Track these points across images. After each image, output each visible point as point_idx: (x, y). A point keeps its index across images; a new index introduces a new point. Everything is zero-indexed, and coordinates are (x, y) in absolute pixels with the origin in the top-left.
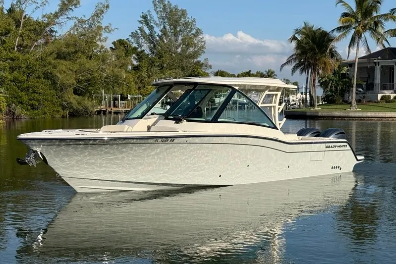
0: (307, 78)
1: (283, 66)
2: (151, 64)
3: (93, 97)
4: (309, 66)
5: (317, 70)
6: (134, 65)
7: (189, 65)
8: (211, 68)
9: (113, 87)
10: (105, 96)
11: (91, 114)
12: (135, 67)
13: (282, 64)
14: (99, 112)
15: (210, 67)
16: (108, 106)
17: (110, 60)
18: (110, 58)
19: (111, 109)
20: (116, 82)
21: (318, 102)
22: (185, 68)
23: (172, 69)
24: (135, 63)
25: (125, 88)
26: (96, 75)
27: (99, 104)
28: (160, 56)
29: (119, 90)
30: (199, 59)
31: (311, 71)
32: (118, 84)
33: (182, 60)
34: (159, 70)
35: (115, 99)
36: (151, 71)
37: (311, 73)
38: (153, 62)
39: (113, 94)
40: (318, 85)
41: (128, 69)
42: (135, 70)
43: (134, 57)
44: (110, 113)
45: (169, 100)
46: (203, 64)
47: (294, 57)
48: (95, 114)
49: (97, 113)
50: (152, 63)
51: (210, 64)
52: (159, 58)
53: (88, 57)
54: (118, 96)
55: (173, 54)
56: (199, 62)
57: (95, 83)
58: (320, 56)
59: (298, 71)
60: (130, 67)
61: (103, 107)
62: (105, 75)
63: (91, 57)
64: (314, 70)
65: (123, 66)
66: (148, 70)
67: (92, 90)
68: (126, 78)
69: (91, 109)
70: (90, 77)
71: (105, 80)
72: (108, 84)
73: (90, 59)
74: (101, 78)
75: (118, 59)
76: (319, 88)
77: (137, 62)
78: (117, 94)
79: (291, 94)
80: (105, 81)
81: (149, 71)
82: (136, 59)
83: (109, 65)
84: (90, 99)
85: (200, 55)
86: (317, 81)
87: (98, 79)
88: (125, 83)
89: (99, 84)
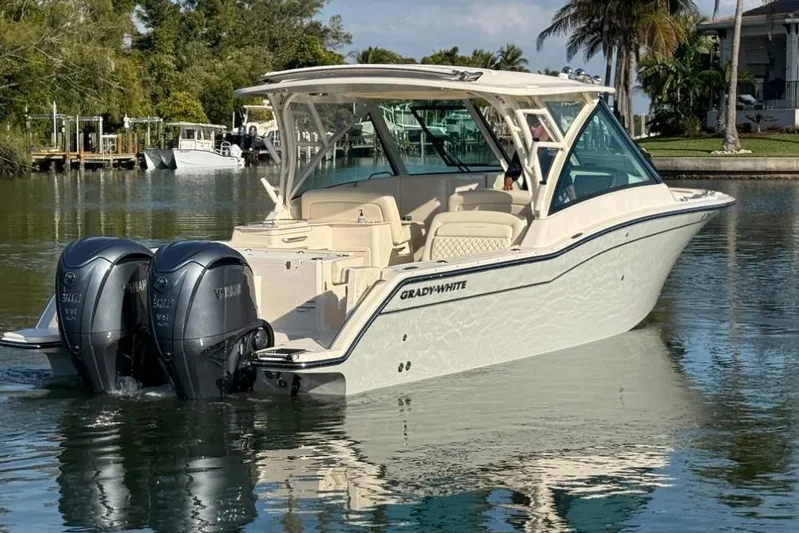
0: (609, 69)
1: (542, 36)
2: (185, 32)
3: (28, 124)
4: (613, 31)
5: (633, 46)
6: (139, 34)
7: (289, 35)
8: (349, 42)
9: (82, 95)
10: (60, 122)
11: (20, 171)
12: (140, 41)
13: (539, 33)
14: (44, 165)
15: (348, 39)
16: (68, 148)
17: (73, 21)
18: (72, 16)
19: (79, 157)
20: (90, 81)
21: (638, 132)
22: (280, 42)
23: (242, 46)
24: (143, 29)
25: (114, 99)
26: (33, 62)
27: (44, 144)
28: (212, 10)
29: (99, 104)
30: (316, 18)
31: (619, 50)
32: (96, 88)
33: (270, 22)
34: (209, 47)
35: (89, 129)
36: (185, 51)
37: (620, 55)
38: (191, 27)
39: (84, 114)
40: (637, 87)
41: (123, 46)
42: (141, 48)
43: (139, 15)
44: (75, 166)
45: (235, 130)
46: (327, 31)
47: (572, 11)
48: (34, 171)
49: (37, 167)
50: (188, 28)
51: (345, 30)
52: (207, 15)
53: (10, 13)
54: (95, 119)
55: (246, 5)
56: (316, 26)
57: (31, 84)
58: (642, 9)
59: (582, 50)
60: (128, 41)
61: (55, 151)
62: (58, 62)
63: (19, 12)
64: (627, 44)
65: (109, 38)
66: (177, 47)
67: (24, 103)
68: (117, 71)
69: (22, 156)
70: (18, 68)
71: (60, 75)
72: (67, 87)
73: (17, 19)
74: (48, 72)
75: (95, 19)
76: (641, 91)
77: (147, 26)
78: (93, 115)
79: (564, 115)
80: (59, 79)
81: (179, 51)
82: (145, 19)
83: (69, 35)
84: (18, 128)
85: (318, 5)
86: (633, 75)
87: (40, 75)
88: (115, 85)
89: (42, 86)
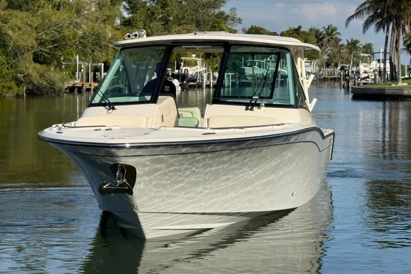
0: (387, 37)
1: (350, 19)
2: (149, 16)
3: (63, 66)
4: (390, 19)
5: (401, 26)
6: (124, 18)
7: (207, 18)
8: (240, 23)
9: (93, 51)
10: (80, 66)
11: (59, 93)
12: (126, 21)
13: (348, 17)
14: (71, 89)
15: (240, 21)
16: (84, 81)
17: (88, 10)
18: (88, 7)
19: (90, 85)
20: (97, 43)
21: (403, 75)
22: (202, 23)
23: (181, 25)
24: (126, 15)
25: (110, 53)
26: (66, 32)
27: (71, 78)
28: (164, 4)
29: (101, 56)
30: (222, 9)
31: (393, 26)
32: (101, 47)
33: (197, 11)
34: (163, 25)
35: (97, 70)
36: (149, 27)
37: (393, 30)
38: (153, 14)
39: (94, 61)
40: (404, 49)
41: (115, 25)
42: (125, 25)
43: (124, 7)
44: (88, 90)
45: (177, 71)
46: (228, 16)
47: (367, 6)
48: (66, 92)
49: (68, 91)
50: (151, 15)
51: (238, 16)
52: (162, 7)
53: (54, 6)
54: (100, 64)
55: (184, 2)
56: (222, 13)
57: (65, 45)
58: (406, 5)
59: (372, 27)
60: (118, 22)
61: (78, 82)
62: (80, 33)
63: (59, 6)
64: (397, 26)
65: (108, 20)
66: (145, 25)
67: (61, 55)
68: (112, 38)
69: (59, 85)
70: (58, 36)
71: (81, 40)
72: (85, 47)
73: (58, 9)
74: (74, 38)
75: (101, 9)
76: (405, 52)
77: (129, 14)
78: (98, 62)
79: (362, 62)
80: (80, 42)
81: (147, 27)
82: (128, 9)
83: (87, 18)
84: (58, 69)
85: (223, 2)
86: (401, 42)
87: (70, 40)
88: (111, 46)
89: (71, 46)
